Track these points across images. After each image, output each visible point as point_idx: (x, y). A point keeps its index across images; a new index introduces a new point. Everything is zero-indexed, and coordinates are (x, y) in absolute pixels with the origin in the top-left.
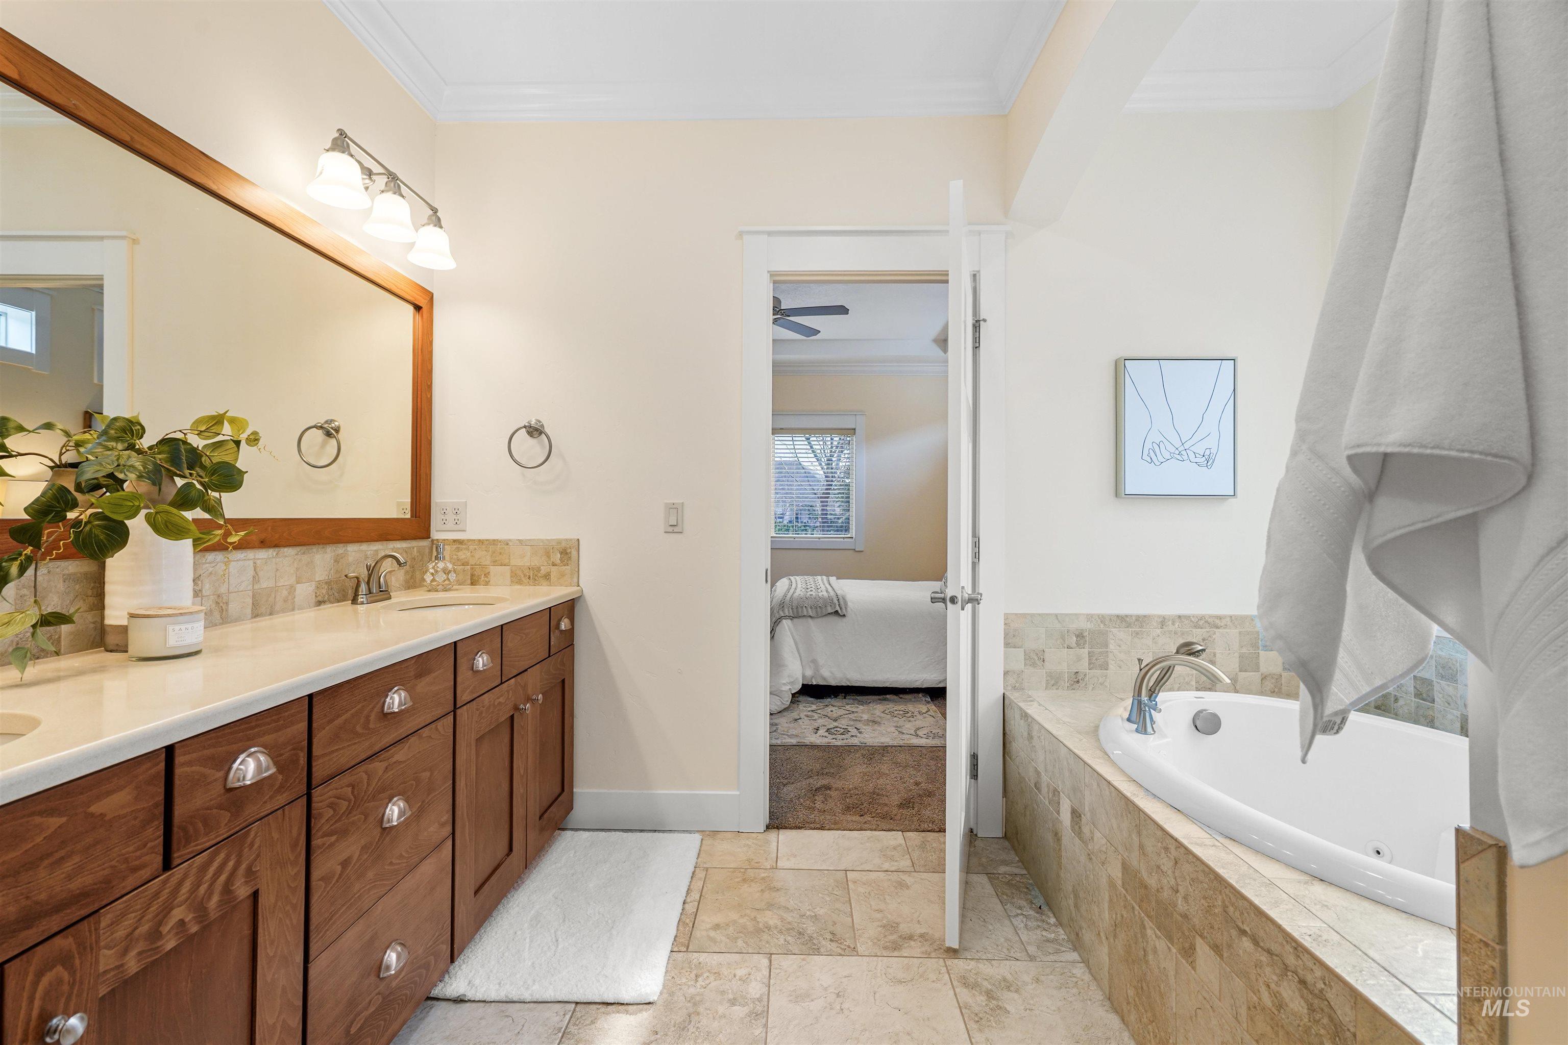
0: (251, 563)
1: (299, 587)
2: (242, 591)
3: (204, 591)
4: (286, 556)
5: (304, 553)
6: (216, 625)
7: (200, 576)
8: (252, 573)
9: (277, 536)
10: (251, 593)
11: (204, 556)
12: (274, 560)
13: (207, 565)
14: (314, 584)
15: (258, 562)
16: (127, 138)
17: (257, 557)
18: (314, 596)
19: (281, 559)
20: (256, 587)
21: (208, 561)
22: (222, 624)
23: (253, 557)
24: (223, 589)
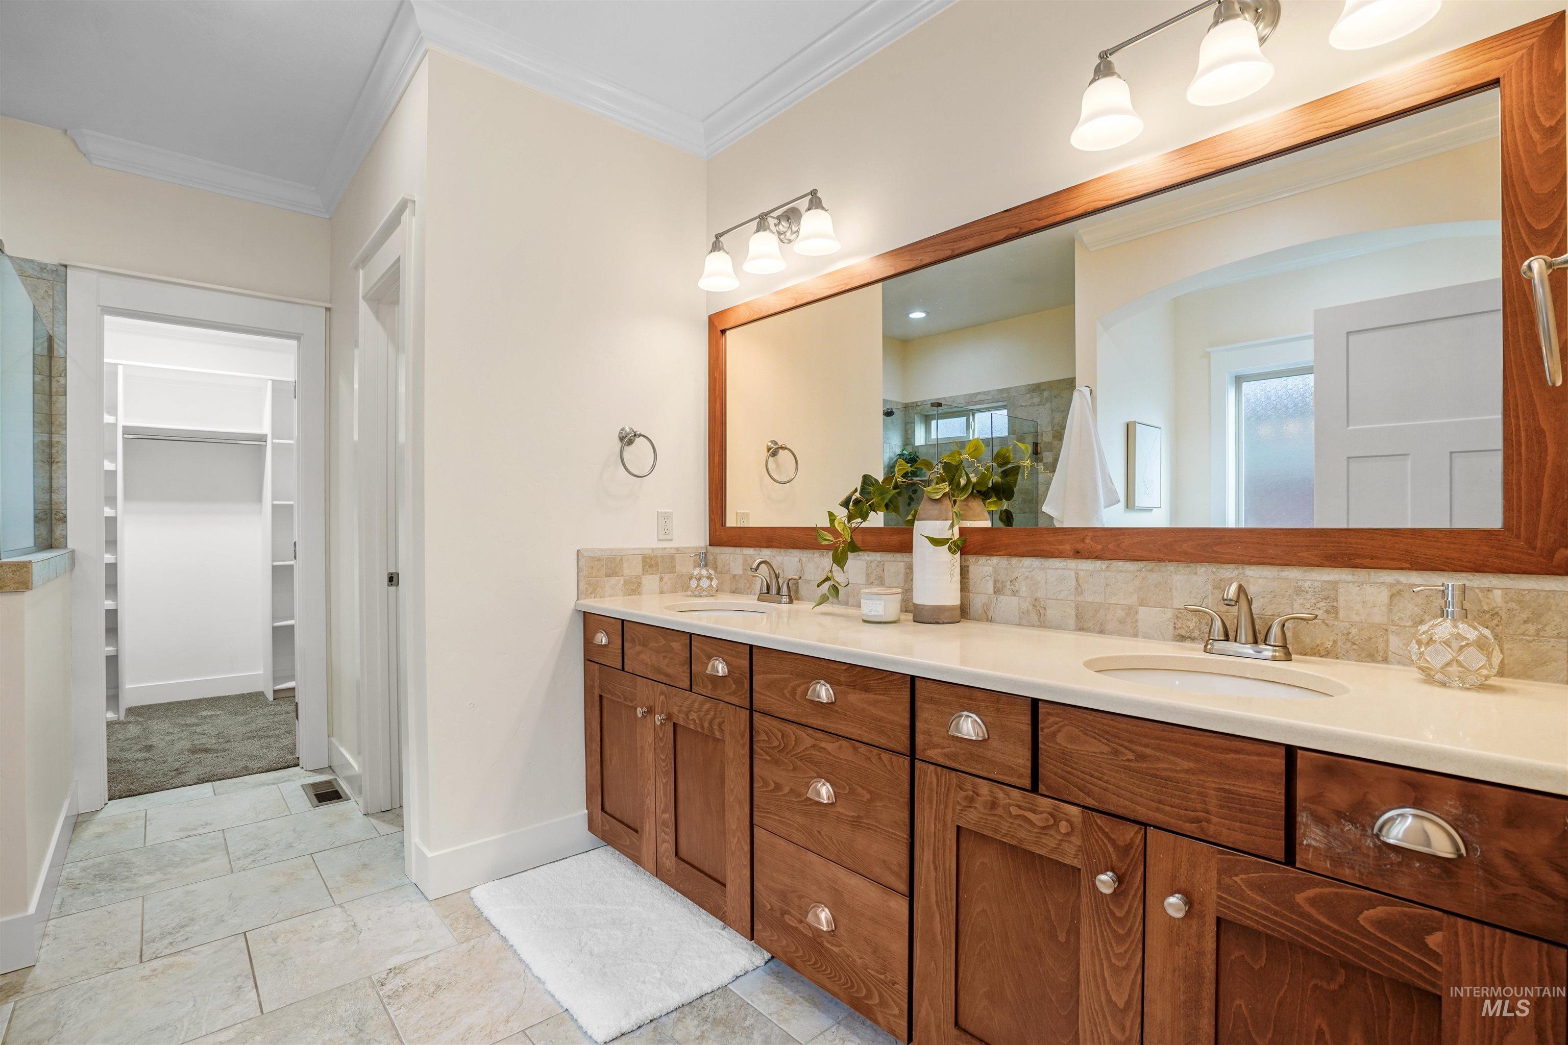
0: (1073, 574)
1: (1142, 609)
2: (1061, 600)
3: (1021, 592)
4: (1121, 571)
5: (1151, 570)
6: (1034, 626)
7: (1017, 578)
8: (1073, 583)
9: (1099, 547)
10: (1073, 605)
11: (1021, 561)
12: (1103, 574)
13: (1024, 569)
14: (1169, 613)
15: (1081, 574)
16: (948, 253)
17: (1079, 567)
18: (1171, 626)
19: (1113, 574)
20: (1080, 599)
21: (1024, 566)
22: (1038, 626)
23: (1075, 567)
24: (1039, 594)
